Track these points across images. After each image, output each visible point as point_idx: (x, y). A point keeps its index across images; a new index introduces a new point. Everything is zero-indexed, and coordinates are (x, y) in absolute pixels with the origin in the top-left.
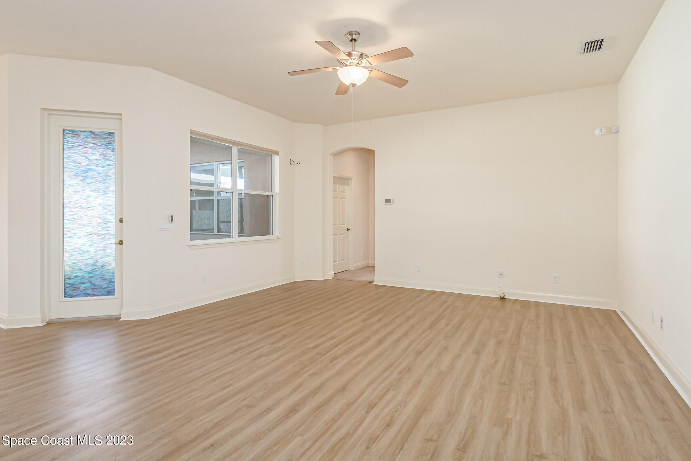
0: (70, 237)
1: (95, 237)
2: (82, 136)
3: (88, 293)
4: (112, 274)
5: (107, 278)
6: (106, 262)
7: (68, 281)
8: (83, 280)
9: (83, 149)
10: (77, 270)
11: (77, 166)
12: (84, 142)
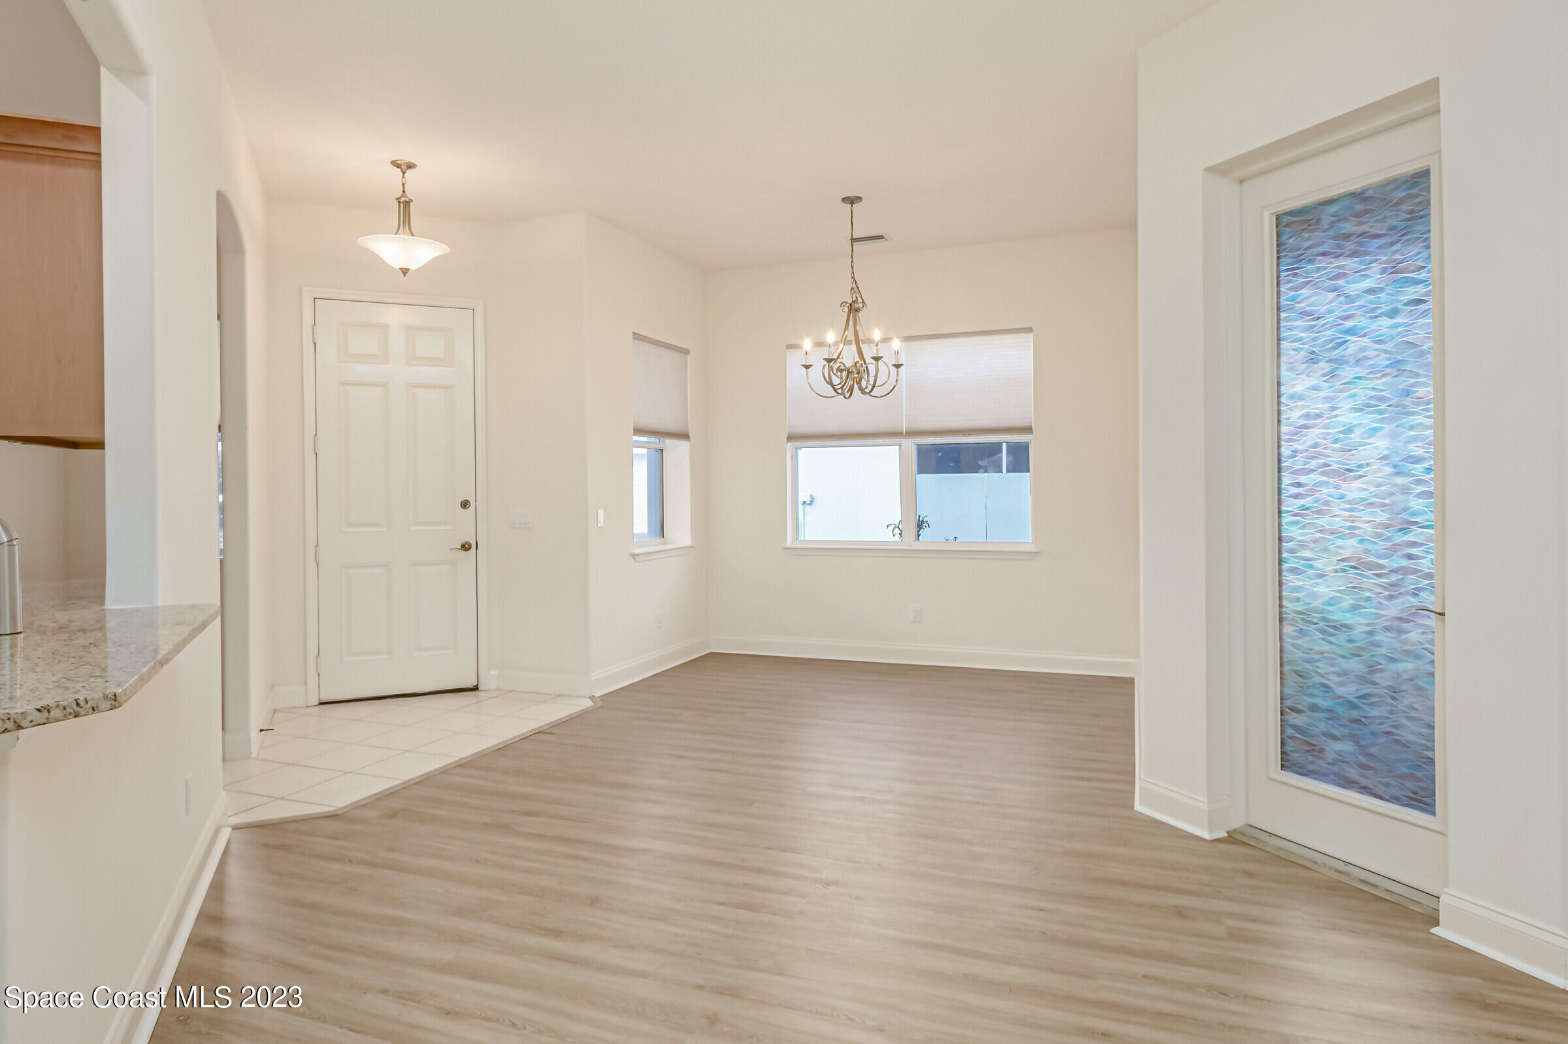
0: (1297, 571)
1: (1370, 581)
2: (1326, 220)
3: (1348, 775)
4: (1425, 731)
5: (1408, 741)
6: (1405, 676)
7: (1293, 718)
8: (1333, 726)
9: (1330, 263)
10: (1314, 686)
11: (1313, 326)
12: (1334, 238)
